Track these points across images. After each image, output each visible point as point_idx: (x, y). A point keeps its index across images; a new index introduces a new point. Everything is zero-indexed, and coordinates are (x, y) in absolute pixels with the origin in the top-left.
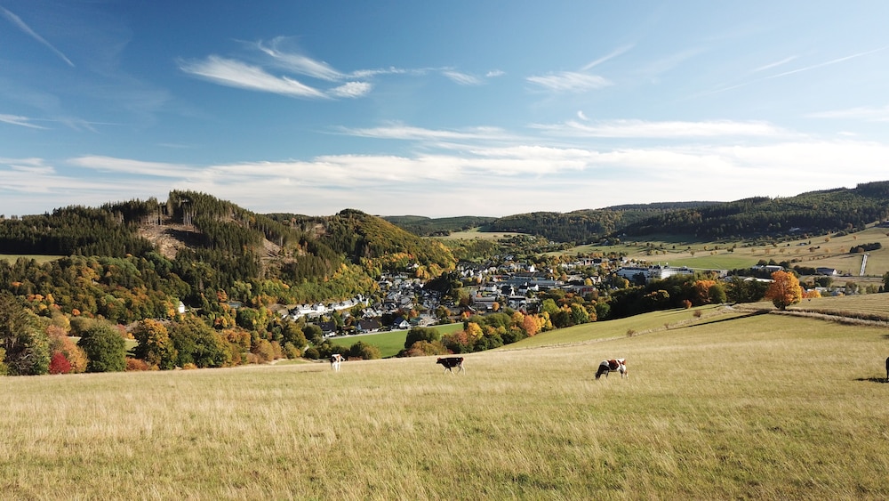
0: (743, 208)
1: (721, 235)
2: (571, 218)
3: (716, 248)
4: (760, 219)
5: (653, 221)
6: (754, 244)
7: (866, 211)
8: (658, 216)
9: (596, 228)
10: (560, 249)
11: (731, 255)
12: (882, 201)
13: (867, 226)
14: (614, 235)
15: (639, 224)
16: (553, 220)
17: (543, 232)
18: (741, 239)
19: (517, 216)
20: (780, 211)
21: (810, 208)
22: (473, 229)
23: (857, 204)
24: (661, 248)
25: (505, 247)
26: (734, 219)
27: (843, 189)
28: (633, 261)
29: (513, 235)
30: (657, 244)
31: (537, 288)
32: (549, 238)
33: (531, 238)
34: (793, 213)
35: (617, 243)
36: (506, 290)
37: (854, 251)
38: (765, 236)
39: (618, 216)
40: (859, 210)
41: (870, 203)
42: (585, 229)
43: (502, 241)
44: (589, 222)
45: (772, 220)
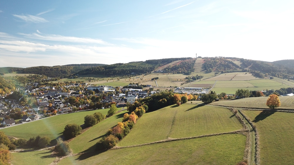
0: (117, 66)
1: (112, 75)
2: (55, 69)
3: (112, 79)
4: (123, 70)
5: (87, 70)
6: (123, 78)
7: (150, 68)
8: (89, 69)
9: (65, 72)
10: (56, 80)
11: (119, 81)
12: (153, 65)
13: (152, 72)
14: (74, 75)
15: (83, 71)
16: (48, 69)
17: (45, 73)
18: (118, 76)
19: (33, 67)
20: (127, 68)
21: (135, 67)
22: (14, 72)
23: (148, 66)
24: (93, 79)
25: (31, 79)
26: (115, 70)
27: (142, 61)
28: (89, 84)
29: (33, 75)
30: (92, 78)
31: (61, 96)
32: (48, 76)
33: (40, 76)
34: (131, 68)
35: (77, 78)
36: (49, 98)
37: (153, 79)
38: (125, 75)
39: (72, 68)
40: (148, 68)
41: (150, 66)
42: (61, 72)
43: (29, 77)
44: (62, 70)
45: (126, 70)
